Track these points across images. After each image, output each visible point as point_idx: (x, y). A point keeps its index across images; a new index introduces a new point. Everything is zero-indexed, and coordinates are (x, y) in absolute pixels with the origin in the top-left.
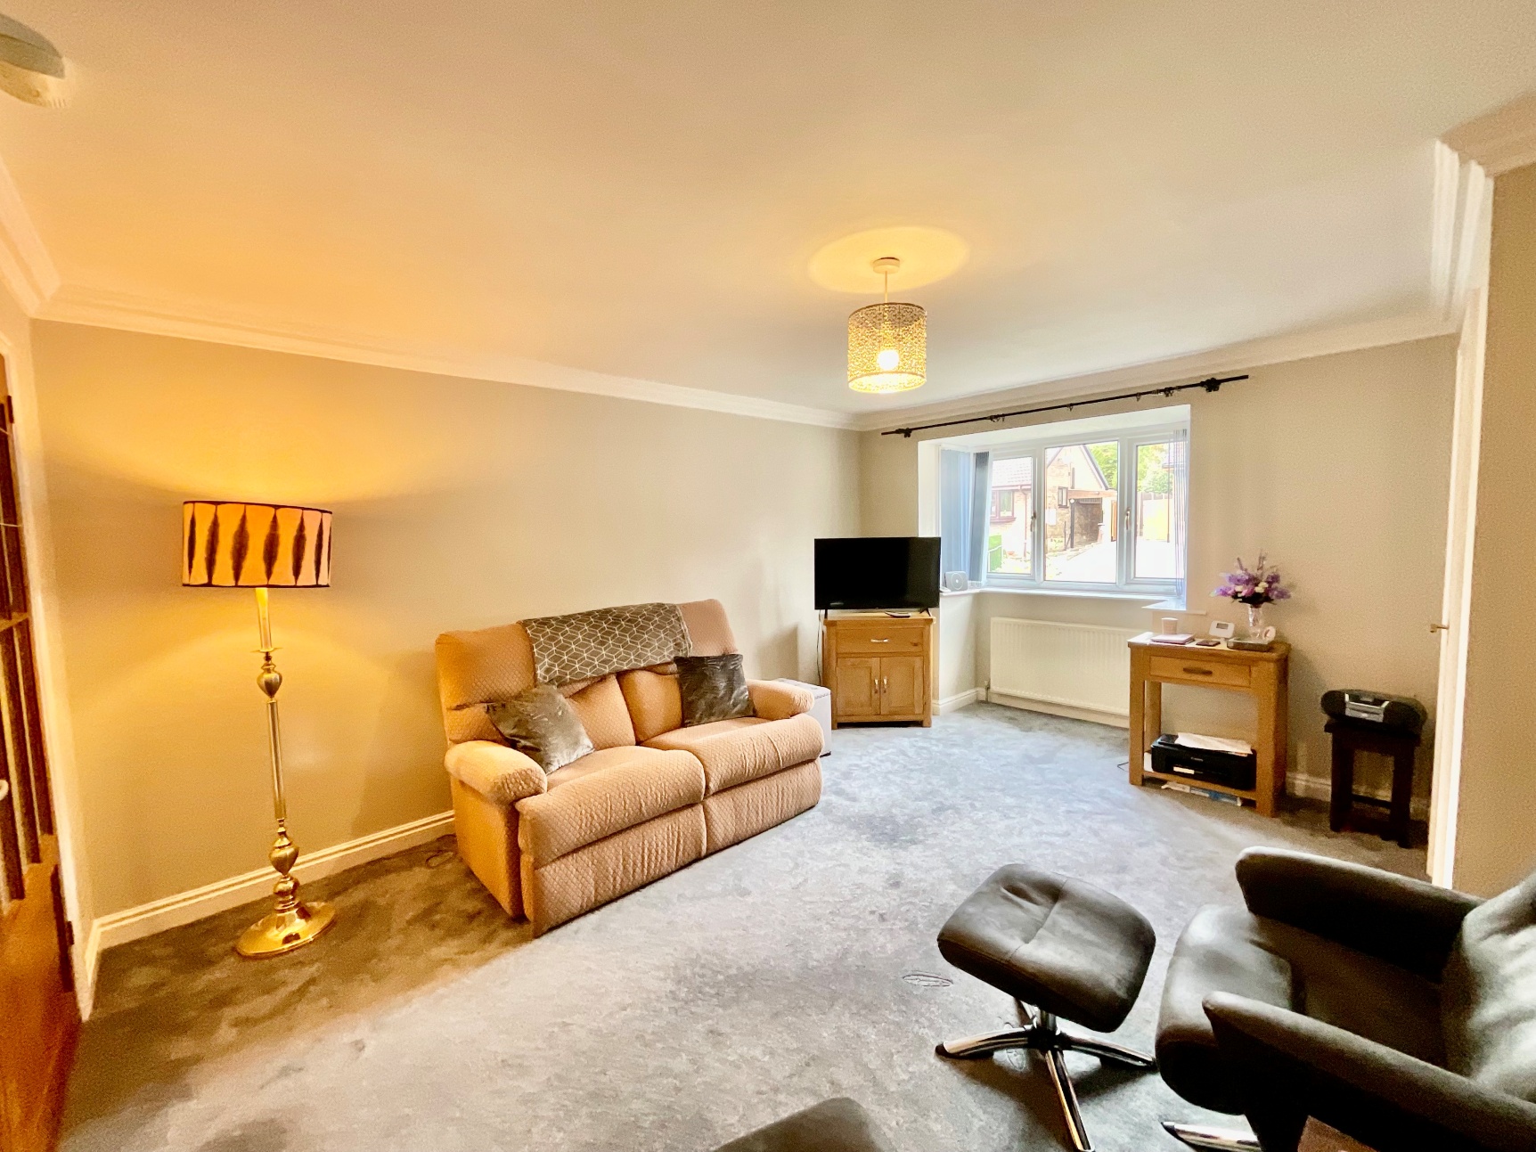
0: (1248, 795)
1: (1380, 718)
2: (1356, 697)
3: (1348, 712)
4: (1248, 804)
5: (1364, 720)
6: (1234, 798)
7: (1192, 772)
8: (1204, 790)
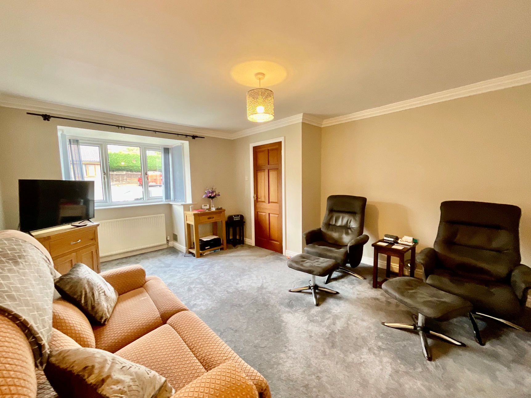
0: (221, 247)
1: (239, 219)
2: (235, 216)
3: (234, 220)
4: (222, 249)
5: (237, 220)
6: (218, 249)
7: (209, 247)
8: (212, 250)
